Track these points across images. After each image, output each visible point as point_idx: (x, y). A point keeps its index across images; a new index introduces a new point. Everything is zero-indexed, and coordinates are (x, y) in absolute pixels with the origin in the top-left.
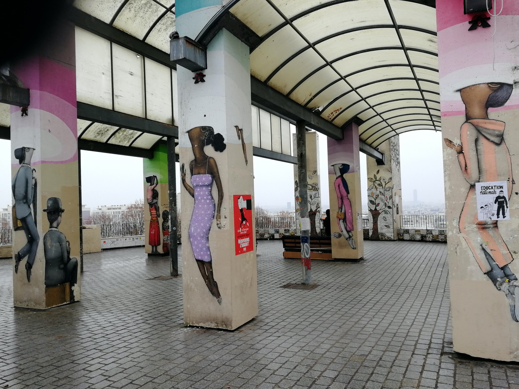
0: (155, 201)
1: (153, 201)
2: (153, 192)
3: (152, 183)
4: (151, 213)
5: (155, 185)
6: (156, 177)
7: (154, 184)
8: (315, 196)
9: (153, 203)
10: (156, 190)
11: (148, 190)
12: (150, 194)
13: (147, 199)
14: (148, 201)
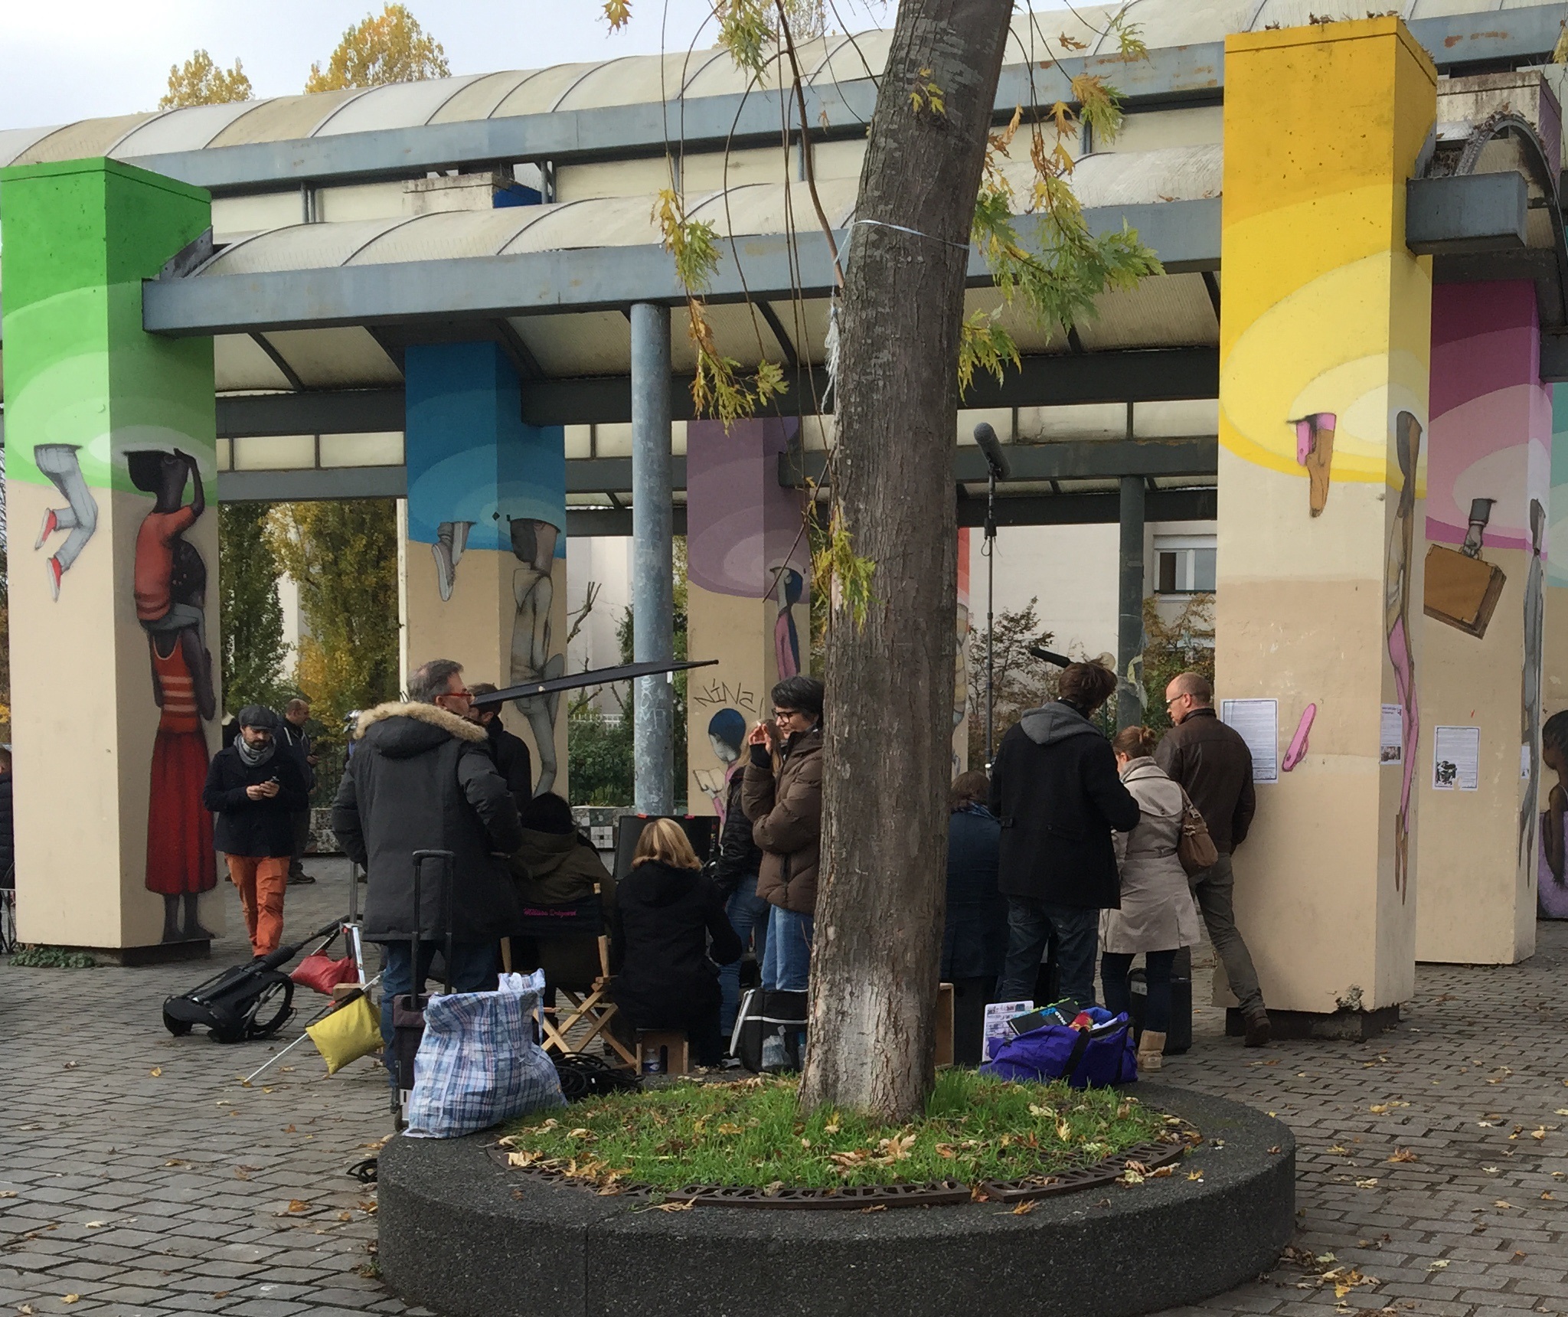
0: (184, 614)
1: (171, 612)
2: (176, 559)
3: (171, 498)
4: (159, 688)
5: (184, 514)
6: (190, 462)
7: (177, 508)
9: (171, 626)
10: (190, 547)
11: (141, 540)
12: (158, 565)
13: (138, 596)
14: (140, 609)
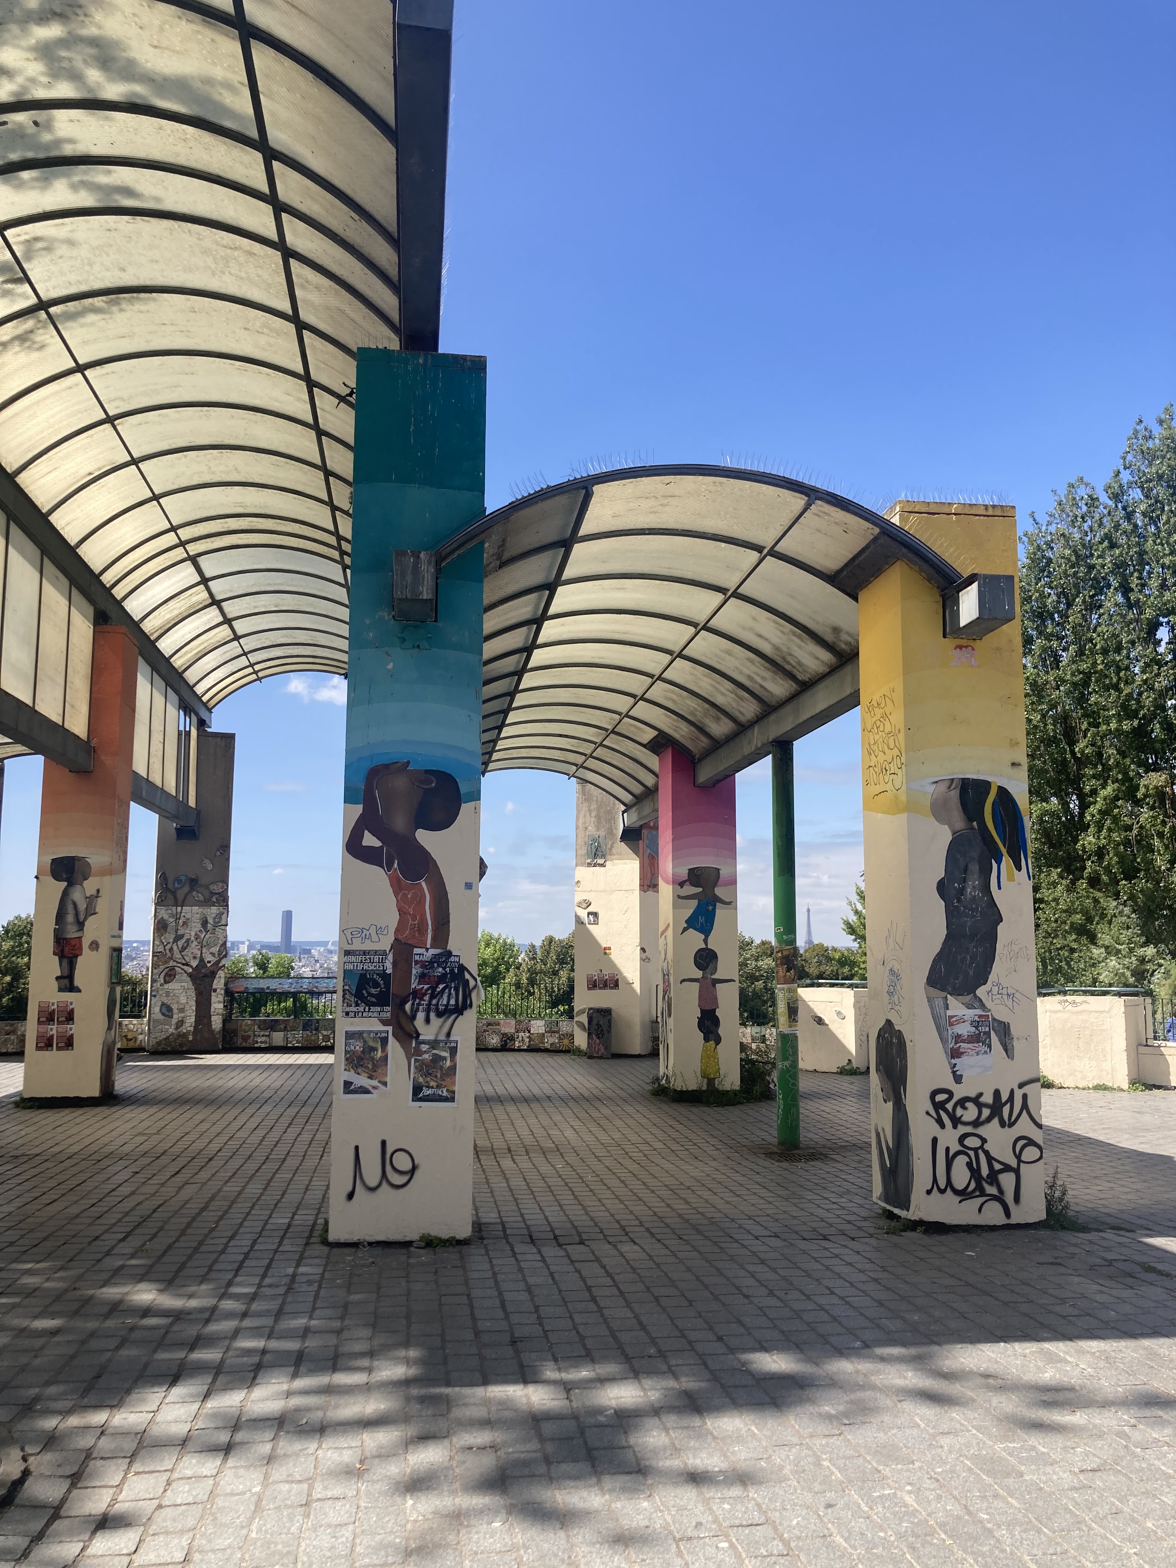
8: (217, 920)
